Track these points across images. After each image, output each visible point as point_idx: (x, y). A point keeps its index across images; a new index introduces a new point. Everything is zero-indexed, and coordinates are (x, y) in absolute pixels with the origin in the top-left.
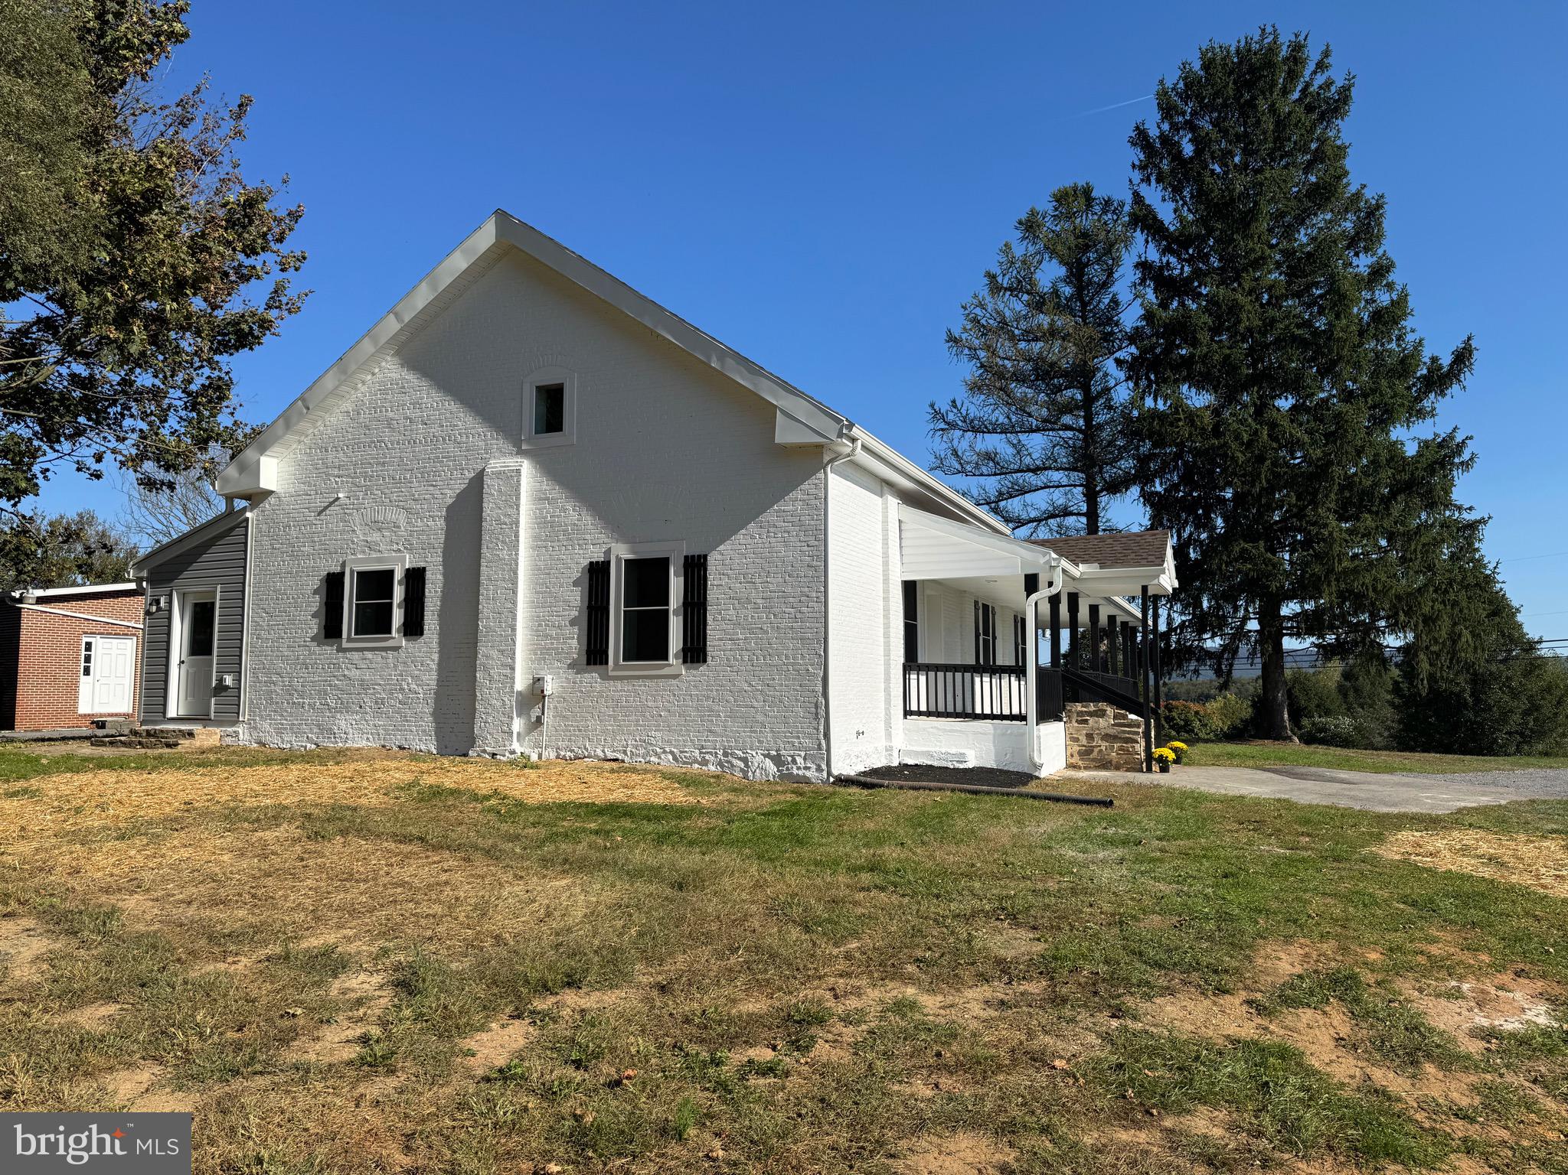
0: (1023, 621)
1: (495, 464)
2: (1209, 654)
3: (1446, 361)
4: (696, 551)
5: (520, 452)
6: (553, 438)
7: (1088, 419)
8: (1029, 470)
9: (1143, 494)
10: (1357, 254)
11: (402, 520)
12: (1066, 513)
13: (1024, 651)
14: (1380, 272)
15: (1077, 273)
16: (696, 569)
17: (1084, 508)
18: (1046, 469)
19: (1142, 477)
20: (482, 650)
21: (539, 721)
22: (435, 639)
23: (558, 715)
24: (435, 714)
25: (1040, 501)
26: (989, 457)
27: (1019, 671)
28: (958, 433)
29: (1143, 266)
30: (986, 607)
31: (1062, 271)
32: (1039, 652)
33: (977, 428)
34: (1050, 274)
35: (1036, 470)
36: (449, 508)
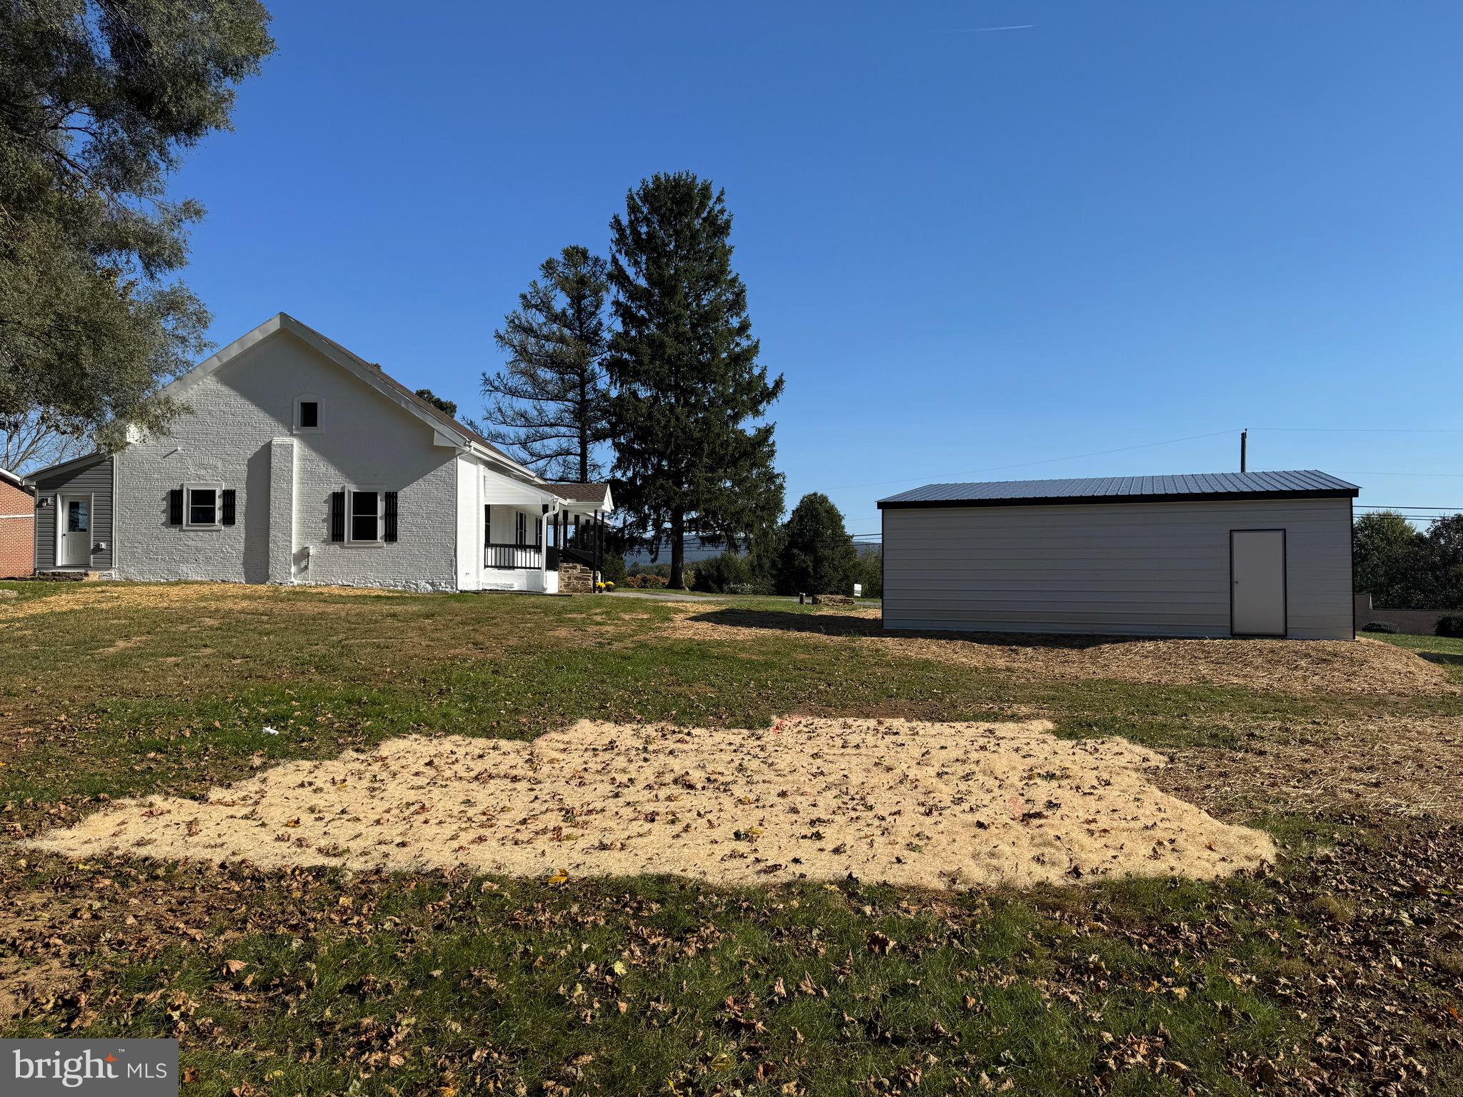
0: (541, 521)
1: (277, 440)
2: (646, 541)
3: (771, 385)
4: (391, 490)
5: (292, 435)
6: (310, 430)
7: (583, 394)
8: (547, 425)
9: (614, 444)
10: (732, 316)
11: (220, 465)
12: (568, 453)
13: (541, 538)
14: (744, 328)
15: (577, 300)
16: (391, 499)
17: (579, 451)
18: (556, 425)
19: (612, 433)
20: (272, 533)
21: (306, 567)
22: (242, 526)
23: (316, 564)
24: (244, 564)
25: (552, 445)
26: (523, 415)
27: (537, 549)
28: (500, 395)
29: (617, 303)
30: (521, 515)
31: (569, 300)
32: (548, 539)
33: (513, 392)
34: (561, 302)
35: (552, 425)
36: (249, 460)
